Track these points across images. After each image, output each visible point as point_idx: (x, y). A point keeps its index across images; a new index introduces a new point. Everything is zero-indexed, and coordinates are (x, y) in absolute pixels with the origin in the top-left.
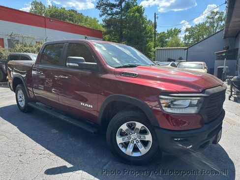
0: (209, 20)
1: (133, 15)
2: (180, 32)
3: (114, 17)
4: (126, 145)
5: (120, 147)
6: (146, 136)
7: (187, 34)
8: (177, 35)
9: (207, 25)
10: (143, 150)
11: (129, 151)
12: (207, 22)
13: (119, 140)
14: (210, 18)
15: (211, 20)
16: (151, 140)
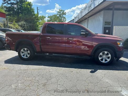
0: (58, 13)
1: (26, 7)
2: (45, 17)
3: (12, 6)
4: (102, 60)
5: (100, 60)
6: (109, 55)
7: (49, 19)
8: (44, 19)
9: (58, 16)
10: (108, 60)
11: (104, 61)
12: (58, 14)
13: (100, 58)
14: (59, 12)
15: (59, 13)
16: (110, 56)
